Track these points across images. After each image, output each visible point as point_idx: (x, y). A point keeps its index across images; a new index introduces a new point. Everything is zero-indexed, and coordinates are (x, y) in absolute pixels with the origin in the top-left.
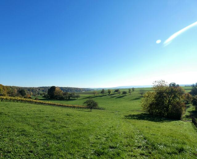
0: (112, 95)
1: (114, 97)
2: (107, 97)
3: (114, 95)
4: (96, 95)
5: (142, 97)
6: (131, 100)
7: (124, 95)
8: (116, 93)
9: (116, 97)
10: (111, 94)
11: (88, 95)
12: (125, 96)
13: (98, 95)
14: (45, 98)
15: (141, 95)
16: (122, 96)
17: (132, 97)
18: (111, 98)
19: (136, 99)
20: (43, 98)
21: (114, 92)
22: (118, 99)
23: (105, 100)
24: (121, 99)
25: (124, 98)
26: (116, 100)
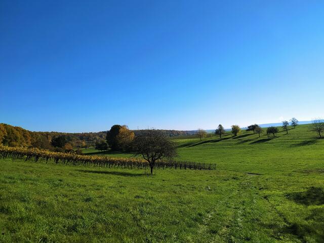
0: (240, 137)
1: (247, 141)
2: (230, 141)
3: (246, 138)
4: (203, 139)
5: (320, 138)
6: (291, 146)
7: (271, 135)
8: (252, 132)
9: (250, 140)
10: (238, 134)
11: (187, 140)
12: (275, 137)
13: (209, 139)
14: (100, 151)
15: (316, 134)
16: (266, 137)
17: (294, 139)
18: (239, 143)
19: (305, 143)
20: (97, 151)
21: (247, 130)
22: (257, 145)
23: (224, 148)
24: (264, 145)
25: (273, 143)
26: (250, 147)
